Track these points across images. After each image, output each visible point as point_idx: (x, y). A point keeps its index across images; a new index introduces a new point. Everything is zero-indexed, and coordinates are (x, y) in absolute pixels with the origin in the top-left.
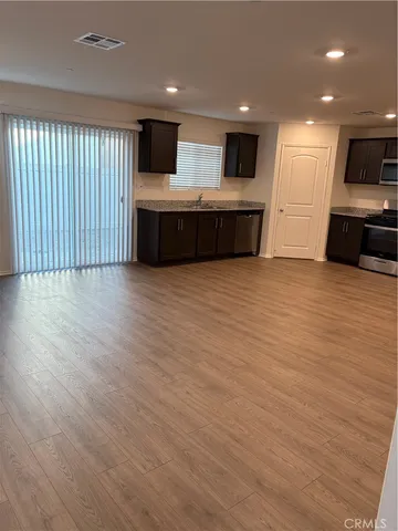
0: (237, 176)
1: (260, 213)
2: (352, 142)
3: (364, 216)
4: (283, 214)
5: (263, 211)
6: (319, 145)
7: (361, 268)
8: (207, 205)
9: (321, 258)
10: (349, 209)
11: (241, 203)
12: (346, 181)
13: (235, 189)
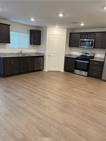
0: (34, 44)
1: (43, 57)
2: (71, 33)
3: (75, 57)
4: (50, 57)
5: (44, 56)
6: (61, 34)
7: (75, 74)
8: (24, 54)
9: (63, 71)
10: (70, 55)
11: (37, 53)
12: (69, 46)
13: (34, 49)
